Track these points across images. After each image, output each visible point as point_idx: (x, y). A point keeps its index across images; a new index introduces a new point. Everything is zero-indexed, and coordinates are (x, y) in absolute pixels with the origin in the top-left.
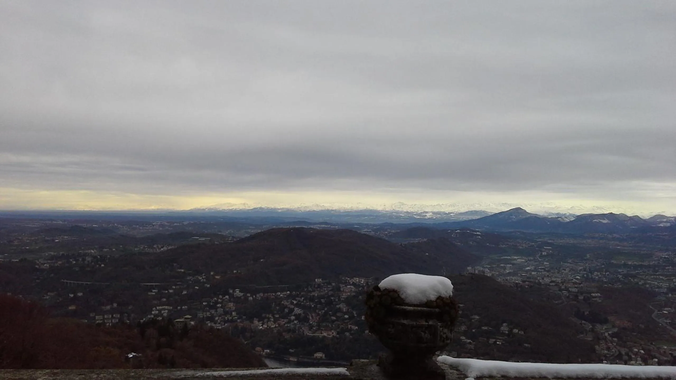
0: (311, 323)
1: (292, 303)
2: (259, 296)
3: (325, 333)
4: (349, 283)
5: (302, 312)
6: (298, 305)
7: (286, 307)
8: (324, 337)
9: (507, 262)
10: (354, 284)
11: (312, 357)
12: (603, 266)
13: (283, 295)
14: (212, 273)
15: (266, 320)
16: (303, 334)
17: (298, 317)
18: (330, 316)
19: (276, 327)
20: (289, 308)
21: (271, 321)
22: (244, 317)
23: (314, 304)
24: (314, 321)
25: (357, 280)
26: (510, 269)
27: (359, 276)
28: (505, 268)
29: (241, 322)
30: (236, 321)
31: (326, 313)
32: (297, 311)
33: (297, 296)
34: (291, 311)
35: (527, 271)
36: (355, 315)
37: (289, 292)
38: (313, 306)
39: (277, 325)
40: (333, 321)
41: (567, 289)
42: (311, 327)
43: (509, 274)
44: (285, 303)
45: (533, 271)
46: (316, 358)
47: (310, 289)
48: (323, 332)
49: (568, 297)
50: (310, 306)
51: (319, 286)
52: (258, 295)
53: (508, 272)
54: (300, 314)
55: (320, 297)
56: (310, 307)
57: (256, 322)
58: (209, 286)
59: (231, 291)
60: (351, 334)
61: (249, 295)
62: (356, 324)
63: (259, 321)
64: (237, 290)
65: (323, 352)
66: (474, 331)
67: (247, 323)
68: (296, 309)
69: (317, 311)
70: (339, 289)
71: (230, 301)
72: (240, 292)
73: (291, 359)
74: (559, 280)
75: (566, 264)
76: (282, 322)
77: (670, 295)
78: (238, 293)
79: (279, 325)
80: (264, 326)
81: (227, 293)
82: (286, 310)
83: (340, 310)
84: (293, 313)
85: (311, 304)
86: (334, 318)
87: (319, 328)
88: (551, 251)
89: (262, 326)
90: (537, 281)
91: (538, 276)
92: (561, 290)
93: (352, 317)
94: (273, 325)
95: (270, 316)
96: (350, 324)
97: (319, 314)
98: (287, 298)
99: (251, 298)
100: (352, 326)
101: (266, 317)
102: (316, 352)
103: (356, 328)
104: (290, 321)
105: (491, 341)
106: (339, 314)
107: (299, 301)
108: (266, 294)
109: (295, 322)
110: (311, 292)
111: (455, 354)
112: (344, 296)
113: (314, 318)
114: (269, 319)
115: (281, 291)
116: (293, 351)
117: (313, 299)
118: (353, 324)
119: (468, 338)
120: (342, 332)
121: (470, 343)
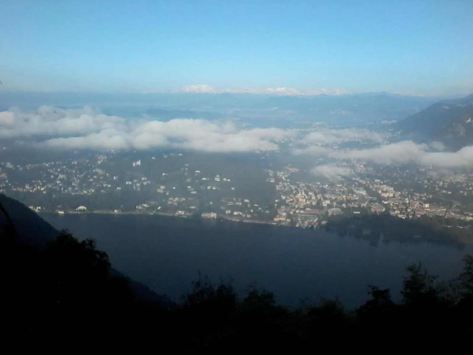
0: (74, 184)
1: (57, 171)
5: (65, 177)
6: (62, 172)
7: (52, 174)
8: (85, 194)
11: (76, 210)
13: (48, 165)
15: (36, 185)
16: (68, 193)
17: (62, 181)
18: (89, 178)
19: (44, 190)
20: (54, 175)
21: (40, 185)
22: (17, 184)
23: (75, 170)
24: (76, 183)
29: (14, 188)
30: (10, 187)
31: (86, 176)
32: (61, 176)
33: (61, 165)
34: (57, 176)
36: (108, 177)
38: (74, 172)
39: (45, 188)
40: (91, 183)
42: (73, 188)
44: (50, 171)
46: (80, 210)
48: (83, 191)
52: (27, 166)
54: (63, 179)
56: (72, 173)
57: (27, 187)
59: (3, 164)
60: (106, 191)
61: (18, 166)
62: (109, 183)
63: (30, 186)
64: (8, 163)
65: (85, 205)
66: (196, 181)
67: (20, 188)
69: (78, 175)
70: (94, 158)
71: (3, 172)
72: (11, 164)
73: (59, 213)
76: (50, 185)
78: (9, 165)
79: (47, 187)
80: (35, 189)
82: (52, 177)
83: (96, 173)
84: (59, 178)
85: (73, 170)
86: (91, 180)
87: (81, 188)
89: (33, 189)
93: (105, 178)
94: (42, 188)
95: (39, 182)
96: (105, 184)
97: (79, 178)
98: (51, 167)
99: (21, 169)
100: (106, 185)
101: (35, 183)
102: (79, 206)
103: (109, 186)
104: (56, 184)
105: (209, 188)
106: (95, 177)
107: (62, 169)
108: (34, 165)
109: (61, 185)
110: (71, 161)
111: (183, 199)
112: (99, 162)
113: (76, 181)
114: (38, 184)
115: (47, 161)
116: (61, 206)
117: (73, 167)
118: (107, 183)
119: (192, 186)
120: (98, 190)
121: (194, 190)
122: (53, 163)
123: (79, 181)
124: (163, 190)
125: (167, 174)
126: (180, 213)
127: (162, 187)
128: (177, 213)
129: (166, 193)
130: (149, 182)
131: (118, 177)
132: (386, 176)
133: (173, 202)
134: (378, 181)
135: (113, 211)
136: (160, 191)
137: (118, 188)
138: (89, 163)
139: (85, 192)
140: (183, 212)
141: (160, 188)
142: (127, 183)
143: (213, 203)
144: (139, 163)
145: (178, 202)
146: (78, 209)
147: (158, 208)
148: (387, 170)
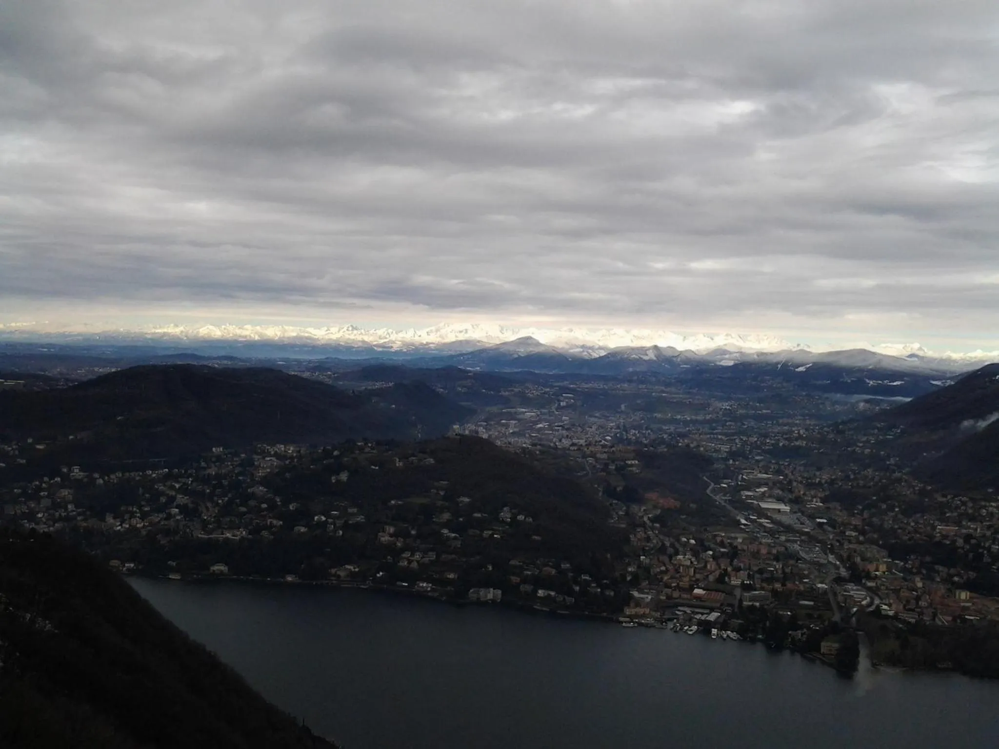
0: (205, 518)
1: (172, 488)
2: (115, 477)
3: (229, 533)
4: (269, 453)
5: (189, 502)
6: (182, 491)
7: (162, 494)
8: (227, 538)
9: (511, 417)
10: (276, 455)
11: (207, 572)
12: (643, 422)
13: (157, 474)
14: (30, 441)
15: (127, 517)
16: (192, 536)
17: (183, 509)
18: (238, 506)
19: (144, 527)
20: (168, 495)
21: (136, 517)
22: (89, 513)
23: (211, 488)
24: (211, 515)
25: (281, 448)
26: (515, 427)
27: (285, 442)
28: (507, 426)
29: (83, 520)
30: (75, 519)
31: (230, 502)
32: (181, 499)
33: (181, 476)
34: (172, 499)
35: (538, 430)
36: (279, 504)
37: (166, 470)
38: (208, 491)
39: (146, 523)
40: (242, 515)
41: (593, 455)
42: (204, 525)
43: (514, 434)
44: (160, 487)
45: (547, 429)
46: (213, 574)
48: (224, 532)
49: (594, 466)
50: (204, 491)
51: (219, 458)
52: (112, 476)
53: (512, 431)
54: (186, 504)
55: (218, 477)
56: (204, 493)
57: (110, 520)
58: (24, 462)
59: (65, 470)
60: (272, 534)
61: (96, 475)
62: (280, 518)
63: (115, 518)
64: (76, 467)
65: (226, 563)
66: (461, 520)
67: (94, 522)
68: (179, 497)
69: (215, 499)
70: (251, 463)
71: (63, 487)
72: (81, 470)
73: (170, 577)
74: (582, 442)
75: (592, 419)
76: (156, 518)
77: (731, 462)
78: (77, 473)
79: (150, 522)
80: (124, 525)
81: (57, 473)
82: (163, 500)
83: (253, 496)
84: (175, 504)
85: (206, 487)
86: (243, 509)
87: (219, 526)
88: (572, 401)
89: (121, 525)
90: (552, 444)
91: (554, 437)
92: (584, 457)
93: (272, 507)
94: (140, 523)
95: (135, 509)
96: (270, 518)
97: (218, 504)
98: (163, 479)
99: (100, 481)
100: (273, 521)
101: (126, 512)
102: (213, 564)
103: (280, 523)
104: (169, 516)
105: (486, 533)
106: (251, 503)
107: (184, 484)
108: (127, 474)
109: (178, 517)
110: (205, 469)
111: (432, 556)
112: (261, 473)
113: (211, 509)
114: (132, 515)
115: (154, 468)
116: (174, 564)
117: (206, 480)
118: (274, 518)
119: (452, 531)
120: (256, 531)
121: (455, 538)
123: (217, 511)
125: (400, 503)
126: (423, 587)
127: (390, 529)
128: (416, 588)
129: (395, 543)
130: (360, 519)
131: (299, 505)
132: (870, 524)
133: (410, 562)
134: (854, 534)
135: (283, 577)
136: (385, 538)
137: (296, 528)
138: (240, 474)
139: (229, 535)
140: (430, 585)
141: (384, 531)
142: (316, 518)
143: (493, 568)
144: (344, 477)
145: (421, 562)
146: (211, 571)
147: (378, 575)
148: (873, 510)
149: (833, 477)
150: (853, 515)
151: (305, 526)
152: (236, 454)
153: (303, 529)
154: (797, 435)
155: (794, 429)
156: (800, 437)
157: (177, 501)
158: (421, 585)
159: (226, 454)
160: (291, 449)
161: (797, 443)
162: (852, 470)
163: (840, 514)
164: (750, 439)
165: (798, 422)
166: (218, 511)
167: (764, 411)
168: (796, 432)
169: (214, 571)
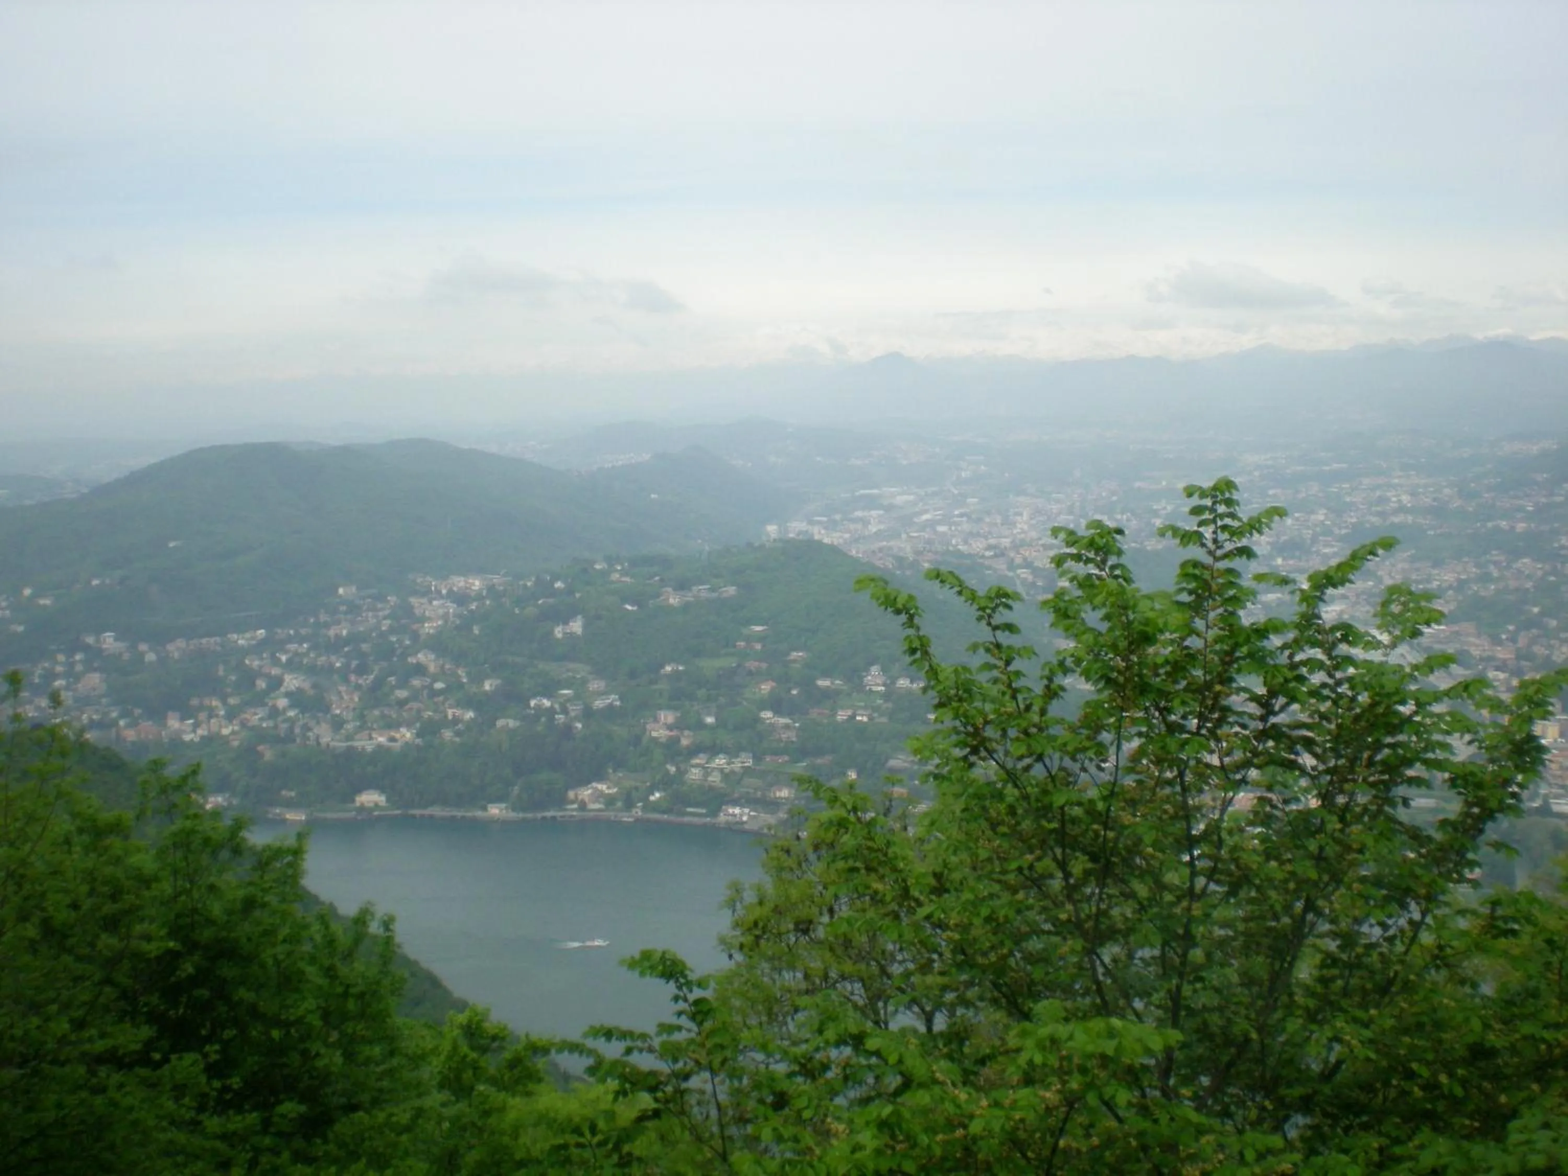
0: (338, 712)
1: (276, 662)
2: (176, 648)
3: (381, 735)
4: (439, 592)
5: (306, 686)
6: (292, 666)
7: (258, 674)
8: (380, 746)
9: (871, 503)
10: (451, 595)
11: (350, 806)
12: (1114, 498)
13: (247, 639)
14: (27, 592)
15: (202, 716)
16: (319, 744)
17: (296, 698)
18: (394, 688)
19: (233, 733)
20: (268, 676)
21: (217, 716)
22: (138, 711)
23: (342, 660)
24: (347, 707)
25: (459, 582)
26: (880, 522)
27: (466, 571)
28: (865, 522)
29: (128, 726)
30: (114, 723)
31: (378, 684)
32: (292, 682)
33: (290, 640)
34: (277, 682)
35: (923, 527)
36: (465, 680)
37: (262, 631)
38: (338, 665)
39: (236, 728)
40: (402, 703)
41: (1027, 564)
42: (338, 724)
43: (878, 535)
44: (253, 663)
45: (939, 522)
46: (362, 809)
47: (323, 617)
48: (374, 735)
49: (1033, 584)
50: (331, 665)
51: (353, 609)
52: (170, 647)
53: (874, 530)
54: (300, 690)
55: (354, 639)
56: (331, 669)
57: (174, 723)
58: (21, 629)
59: (90, 640)
60: (458, 734)
61: (143, 647)
62: (467, 703)
63: (182, 719)
64: (108, 634)
65: (382, 789)
66: (794, 692)
67: (148, 726)
68: (287, 678)
69: (353, 678)
70: (409, 611)
71: (90, 669)
72: (116, 639)
73: (288, 816)
74: (1006, 542)
75: (1021, 499)
76: (256, 716)
77: (1279, 561)
78: (109, 641)
79: (243, 724)
80: (200, 732)
81: (75, 646)
82: (261, 684)
83: (420, 670)
84: (283, 690)
85: (333, 658)
86: (402, 694)
87: (364, 726)
88: (983, 467)
89: (194, 731)
90: (951, 548)
91: (953, 536)
92: (1012, 566)
93: (454, 686)
94: (226, 727)
95: (214, 703)
96: (451, 707)
97: (358, 687)
98: (258, 648)
99: (151, 657)
100: (458, 712)
101: (201, 708)
102: (359, 791)
103: (470, 715)
104: (274, 713)
105: (842, 715)
106: (416, 682)
107: (296, 654)
108: (195, 641)
109: (291, 713)
110: (327, 626)
111: (746, 760)
112: (428, 628)
113: (346, 697)
114: (212, 713)
115: (240, 628)
116: (293, 794)
117: (335, 646)
118: (458, 704)
119: (778, 712)
120: (429, 730)
121: (787, 727)
122: (261, 633)
123: (356, 699)
124: (670, 728)
125: (681, 668)
126: (734, 815)
127: (667, 717)
128: (722, 818)
129: (679, 740)
130: (613, 699)
131: (498, 682)
132: (1529, 657)
133: (707, 772)
134: (1501, 676)
135: (484, 809)
136: (659, 733)
137: (500, 723)
138: (392, 630)
139: (382, 739)
140: (746, 810)
141: (656, 720)
142: (533, 703)
143: (858, 775)
144: (576, 626)
145: (726, 771)
146: (358, 804)
147: (652, 798)
148: (1535, 631)
149: (1463, 577)
150: (1500, 643)
151: (515, 719)
152: (381, 598)
153: (512, 723)
154: (1396, 505)
155: (1389, 494)
156: (1401, 509)
157: (285, 684)
158: (731, 811)
159: (364, 598)
160: (477, 584)
161: (1396, 520)
162: (1496, 563)
163: (1477, 641)
164: (1313, 517)
165: (1396, 481)
166: (360, 699)
167: (1335, 466)
168: (1394, 499)
169: (362, 804)
